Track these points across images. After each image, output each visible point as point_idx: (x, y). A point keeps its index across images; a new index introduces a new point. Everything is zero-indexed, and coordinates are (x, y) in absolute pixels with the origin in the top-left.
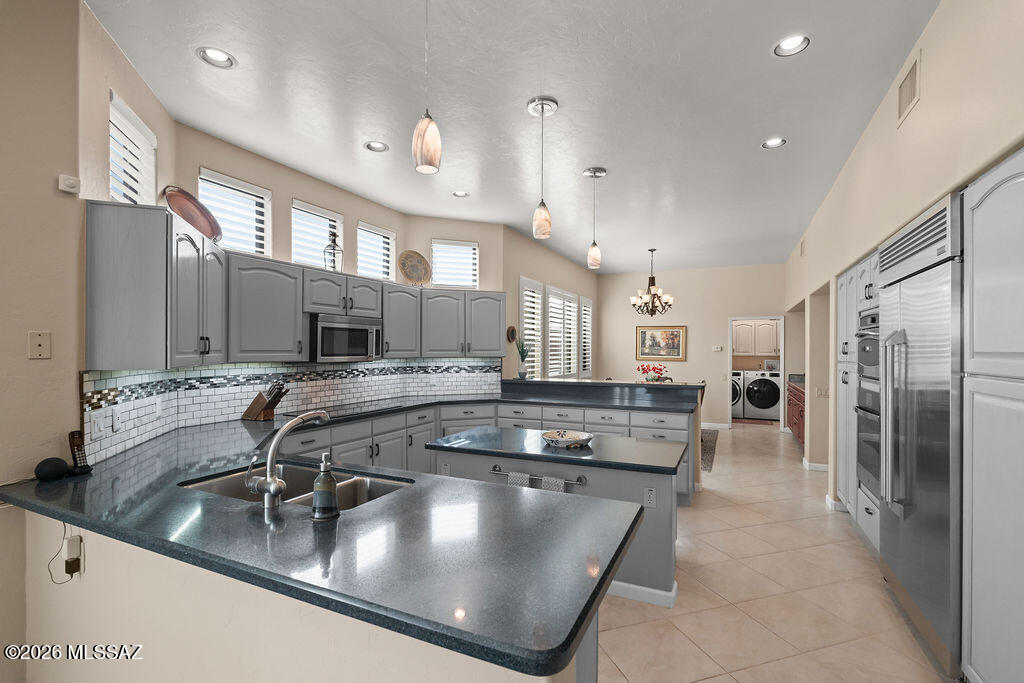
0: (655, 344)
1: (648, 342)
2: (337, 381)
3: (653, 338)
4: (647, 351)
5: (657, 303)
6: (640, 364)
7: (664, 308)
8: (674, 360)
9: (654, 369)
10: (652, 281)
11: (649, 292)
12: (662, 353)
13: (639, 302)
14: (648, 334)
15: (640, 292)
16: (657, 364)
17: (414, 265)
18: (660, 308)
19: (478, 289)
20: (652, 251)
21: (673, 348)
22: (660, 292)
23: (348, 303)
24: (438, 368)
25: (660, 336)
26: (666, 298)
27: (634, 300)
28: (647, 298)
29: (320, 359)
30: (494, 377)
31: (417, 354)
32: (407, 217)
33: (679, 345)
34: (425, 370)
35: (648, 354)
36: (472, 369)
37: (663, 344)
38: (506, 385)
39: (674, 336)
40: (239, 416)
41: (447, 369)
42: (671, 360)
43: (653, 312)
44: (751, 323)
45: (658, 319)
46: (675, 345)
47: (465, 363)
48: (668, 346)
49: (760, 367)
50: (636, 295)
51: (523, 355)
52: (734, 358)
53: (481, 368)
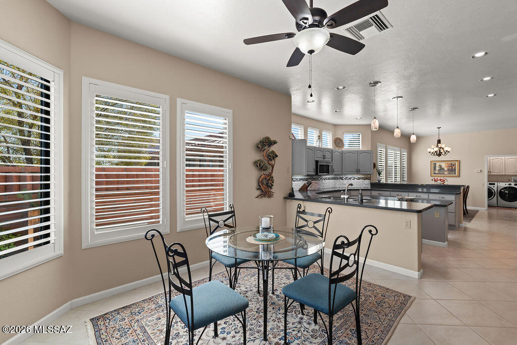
0: (441, 169)
1: (437, 168)
2: (318, 181)
3: (440, 166)
4: (437, 172)
5: (442, 151)
6: (433, 178)
7: (445, 153)
8: (452, 177)
9: (440, 180)
10: (439, 142)
11: (437, 146)
12: (445, 173)
13: (432, 151)
14: (438, 165)
15: (433, 147)
16: (442, 178)
17: (338, 142)
18: (443, 153)
19: (361, 149)
20: (439, 128)
21: (452, 170)
22: (443, 146)
23: (324, 157)
24: (347, 178)
25: (444, 165)
26: (446, 149)
27: (429, 150)
28: (436, 149)
29: (319, 174)
30: (367, 182)
31: (341, 173)
32: (335, 126)
33: (455, 169)
34: (342, 179)
35: (438, 174)
36: (359, 179)
37: (446, 169)
38: (372, 185)
39: (452, 165)
40: (298, 190)
41: (350, 179)
42: (450, 177)
43: (440, 155)
44: (503, 158)
45: (442, 158)
46: (453, 169)
47: (356, 176)
48: (449, 170)
49: (509, 181)
50: (431, 148)
51: (379, 174)
52: (489, 176)
53: (363, 178)
